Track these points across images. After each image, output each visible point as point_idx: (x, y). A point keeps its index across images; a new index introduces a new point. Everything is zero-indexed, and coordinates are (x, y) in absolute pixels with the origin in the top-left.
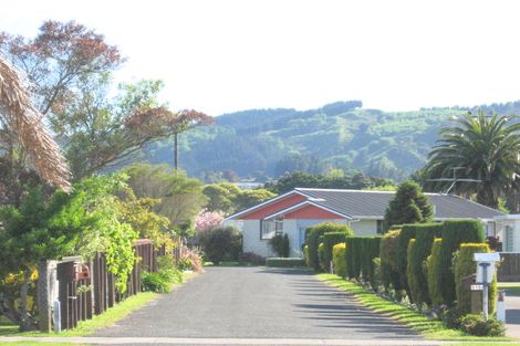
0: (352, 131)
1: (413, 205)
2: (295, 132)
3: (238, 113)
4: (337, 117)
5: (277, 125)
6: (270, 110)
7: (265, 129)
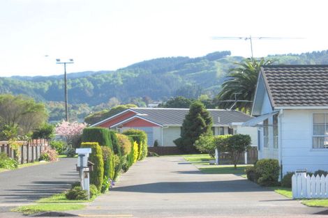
0: (225, 70)
1: (200, 117)
2: (189, 71)
3: (153, 60)
4: (215, 62)
5: (177, 67)
6: (173, 57)
7: (170, 69)
